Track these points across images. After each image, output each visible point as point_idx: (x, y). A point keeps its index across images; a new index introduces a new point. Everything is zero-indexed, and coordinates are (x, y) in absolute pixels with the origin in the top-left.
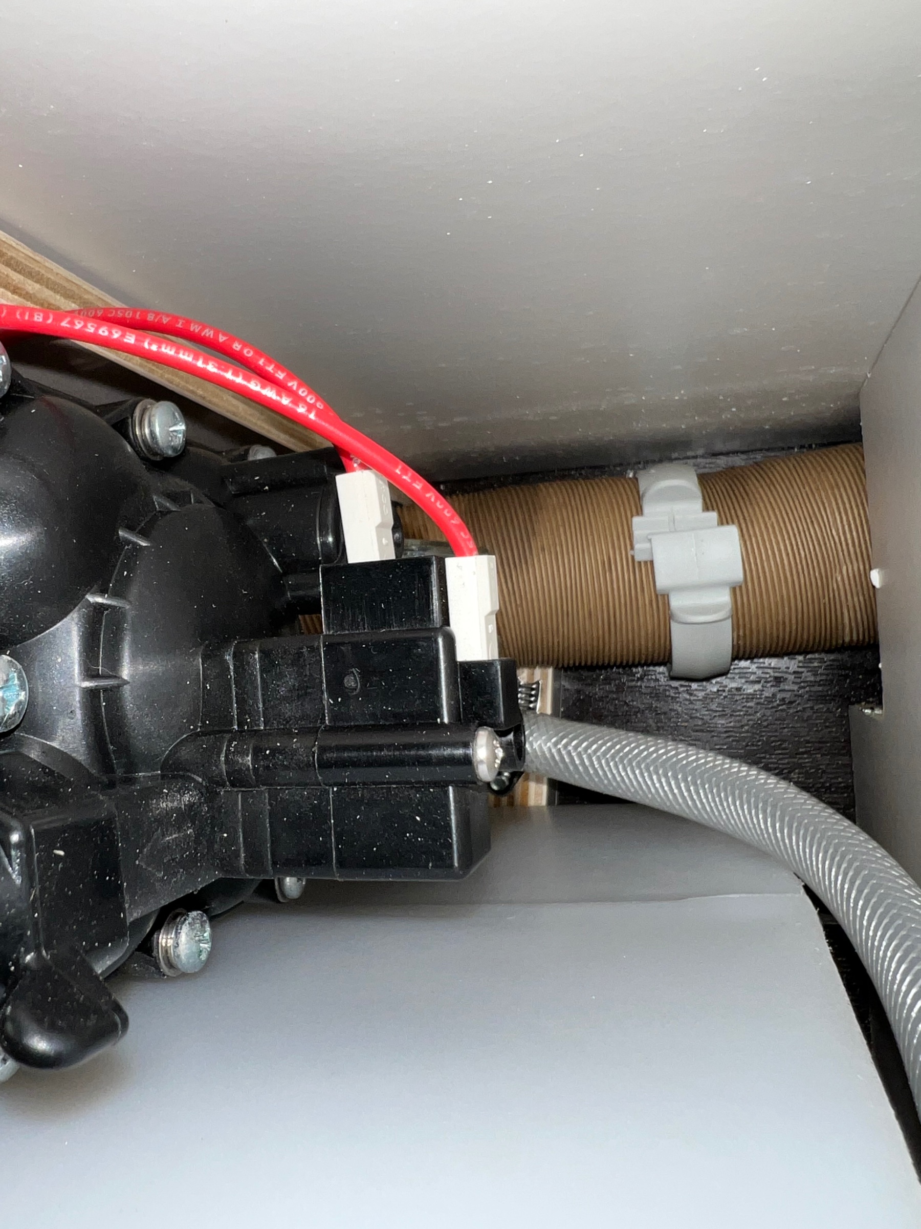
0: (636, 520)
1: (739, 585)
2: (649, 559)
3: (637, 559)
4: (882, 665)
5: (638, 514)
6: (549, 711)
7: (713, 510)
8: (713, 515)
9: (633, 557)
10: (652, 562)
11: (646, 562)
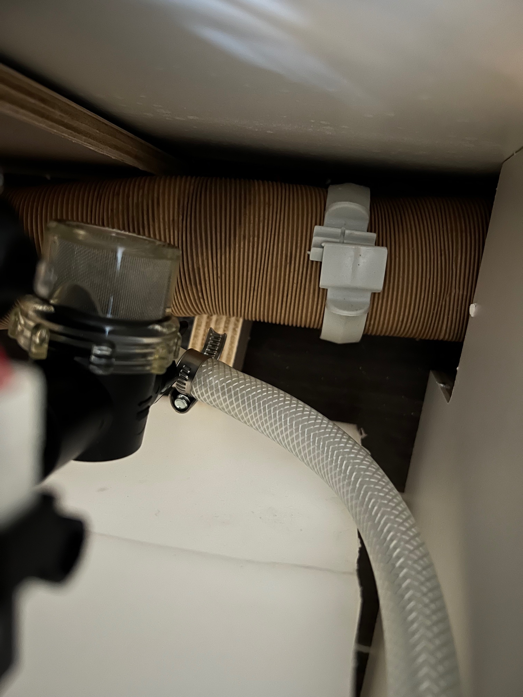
0: (317, 229)
1: (378, 292)
2: (319, 260)
3: (311, 259)
4: (459, 368)
5: (320, 225)
6: (231, 365)
7: (375, 232)
8: (374, 235)
9: (309, 255)
10: (321, 263)
11: (317, 262)
